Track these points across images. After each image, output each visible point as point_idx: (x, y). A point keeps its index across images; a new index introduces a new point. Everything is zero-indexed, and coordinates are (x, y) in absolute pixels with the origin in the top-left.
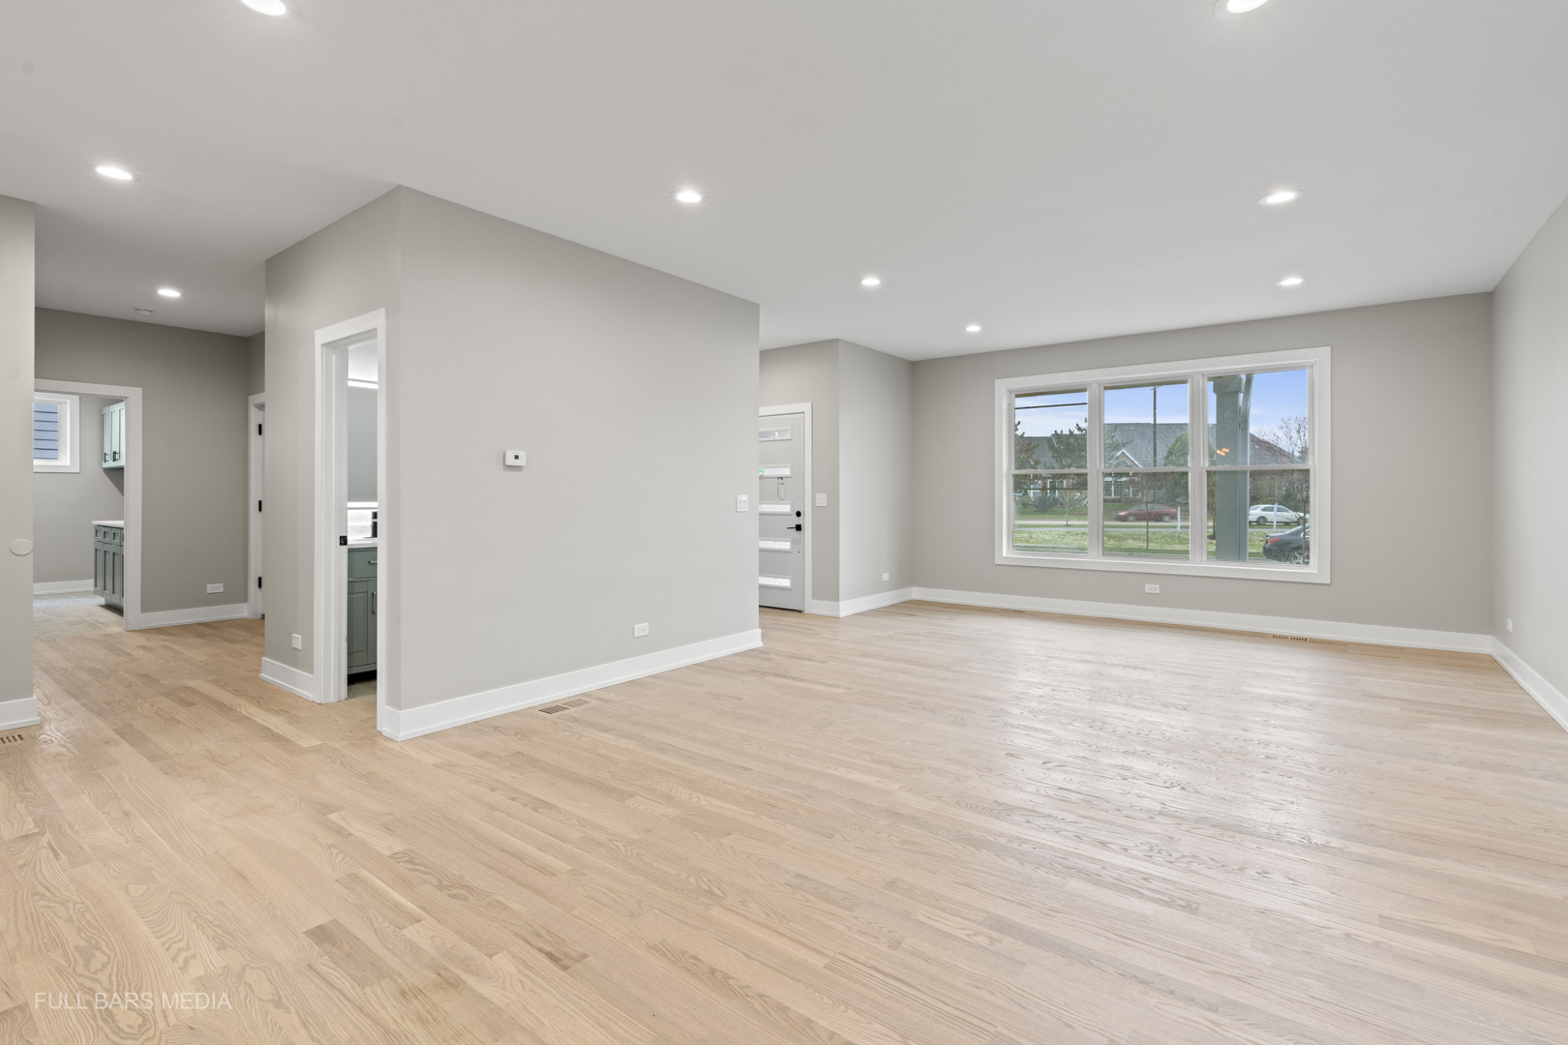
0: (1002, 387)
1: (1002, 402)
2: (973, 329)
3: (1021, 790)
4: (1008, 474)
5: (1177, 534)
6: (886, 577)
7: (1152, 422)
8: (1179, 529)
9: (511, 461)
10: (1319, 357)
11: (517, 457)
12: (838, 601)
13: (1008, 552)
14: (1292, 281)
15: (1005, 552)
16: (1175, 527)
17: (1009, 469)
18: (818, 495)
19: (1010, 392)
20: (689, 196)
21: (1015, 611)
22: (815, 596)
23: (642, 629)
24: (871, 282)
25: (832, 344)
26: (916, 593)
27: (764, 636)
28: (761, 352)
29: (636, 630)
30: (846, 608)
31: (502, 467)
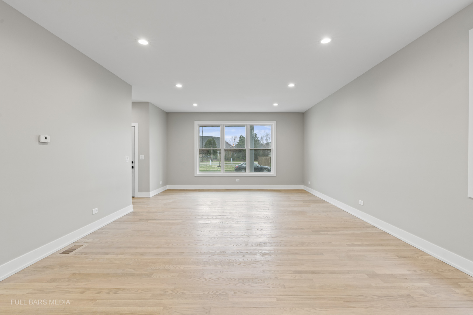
0: (197, 123)
1: (196, 127)
2: (195, 105)
3: (260, 237)
4: (198, 149)
5: (211, 166)
6: (161, 182)
7: (202, 135)
8: (211, 165)
9: (43, 140)
10: (274, 123)
11: (46, 138)
12: (149, 191)
13: (198, 172)
14: (276, 105)
15: (198, 173)
16: (210, 164)
17: (198, 148)
18: (140, 156)
19: (198, 125)
20: (143, 42)
21: (201, 190)
22: (139, 191)
23: (95, 210)
24: (179, 86)
25: (147, 104)
26: (168, 187)
27: (133, 208)
28: (132, 102)
29: (93, 211)
30: (152, 194)
31: (38, 143)
